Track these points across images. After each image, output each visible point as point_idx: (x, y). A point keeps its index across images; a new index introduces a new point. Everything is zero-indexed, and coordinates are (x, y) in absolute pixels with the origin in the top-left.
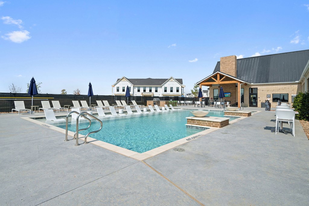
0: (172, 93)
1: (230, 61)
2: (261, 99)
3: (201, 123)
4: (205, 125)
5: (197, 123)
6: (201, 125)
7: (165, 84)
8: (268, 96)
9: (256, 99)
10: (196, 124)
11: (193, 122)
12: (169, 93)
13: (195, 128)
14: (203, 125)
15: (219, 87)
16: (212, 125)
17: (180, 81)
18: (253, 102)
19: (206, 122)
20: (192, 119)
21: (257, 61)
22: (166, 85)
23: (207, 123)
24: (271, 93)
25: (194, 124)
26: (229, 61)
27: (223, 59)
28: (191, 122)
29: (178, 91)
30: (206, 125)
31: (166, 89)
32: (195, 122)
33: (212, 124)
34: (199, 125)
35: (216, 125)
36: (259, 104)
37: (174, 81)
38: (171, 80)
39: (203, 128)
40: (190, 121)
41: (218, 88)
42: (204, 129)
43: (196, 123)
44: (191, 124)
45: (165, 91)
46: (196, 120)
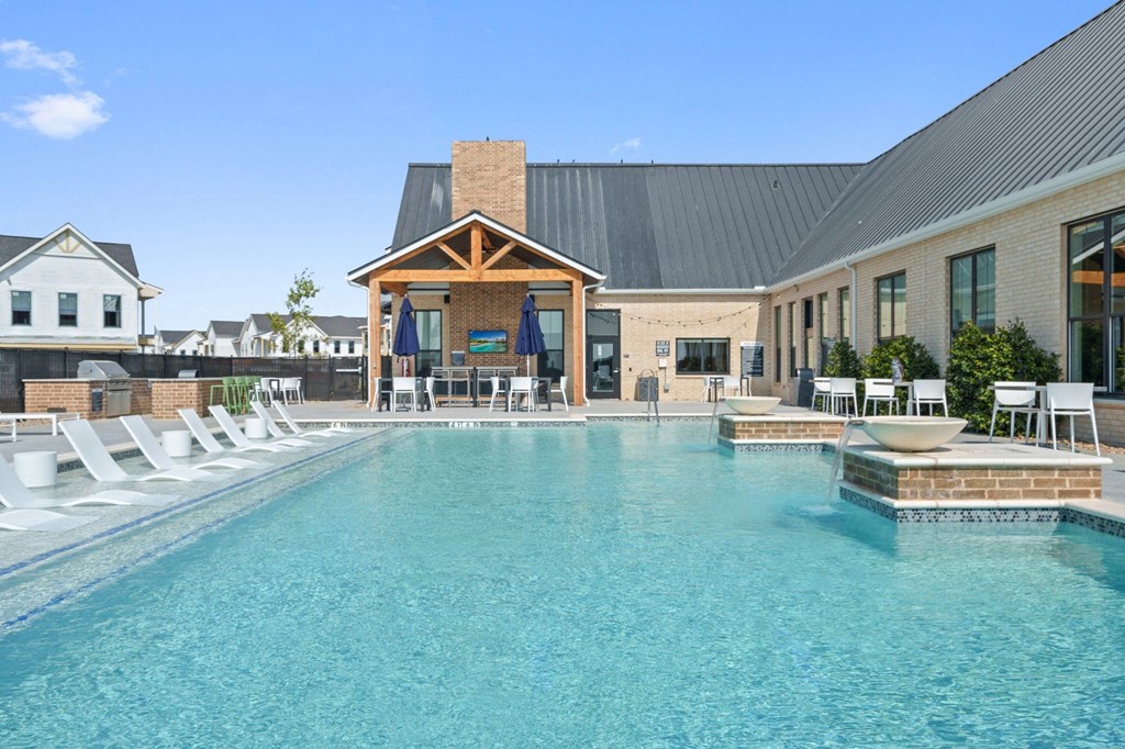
0: (69, 331)
1: (504, 171)
2: (637, 360)
3: (991, 483)
4: (1014, 496)
5: (969, 484)
6: (992, 496)
7: (15, 268)
8: (661, 351)
9: (612, 363)
10: (962, 495)
11: (938, 486)
13: (958, 516)
14: (1003, 495)
15: (447, 299)
16: (1056, 489)
17: (122, 256)
18: (604, 379)
19: (1025, 475)
20: (935, 468)
21: (595, 184)
22: (20, 281)
23: (1026, 482)
24: (671, 335)
25: (947, 496)
26: (497, 167)
27: (465, 150)
28: (925, 485)
29: (112, 319)
30: (1021, 490)
32: (952, 485)
33: (1060, 482)
34: (981, 495)
35: (1078, 483)
36: (628, 385)
37: (82, 250)
38: (63, 244)
39: (1005, 510)
40: (920, 476)
41: (441, 304)
42: (1010, 515)
43: (963, 488)
44: (925, 496)
45: (21, 317)
46: (960, 468)
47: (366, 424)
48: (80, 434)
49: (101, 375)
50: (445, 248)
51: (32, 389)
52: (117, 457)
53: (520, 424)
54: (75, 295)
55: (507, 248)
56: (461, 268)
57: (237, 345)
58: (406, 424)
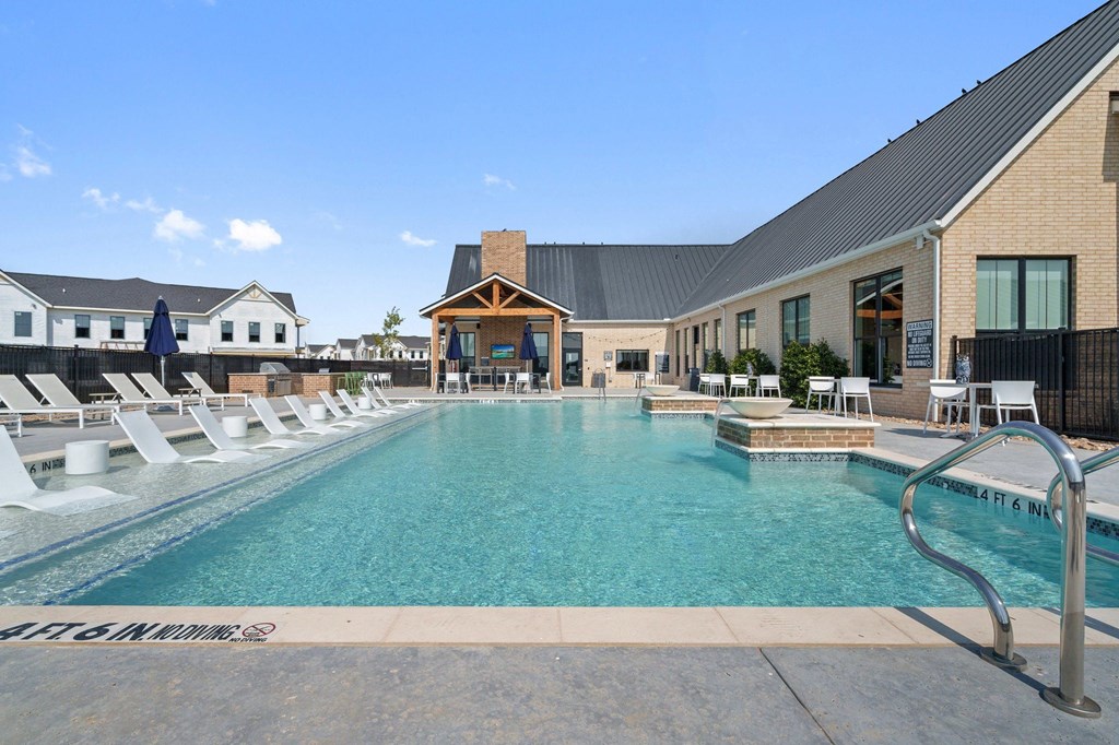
0: (255, 345)
1: (512, 249)
2: (593, 363)
3: (807, 438)
4: (821, 445)
5: (793, 438)
6: (808, 446)
7: (223, 308)
8: (607, 357)
9: (578, 364)
10: (789, 445)
11: (774, 439)
12: (241, 344)
13: (787, 458)
14: (814, 445)
15: (478, 326)
16: (847, 442)
17: (286, 300)
18: (573, 375)
19: (827, 433)
20: (773, 429)
21: (567, 257)
22: (227, 315)
23: (829, 437)
24: (613, 348)
25: (780, 446)
26: (509, 247)
27: (490, 236)
28: (767, 439)
29: (280, 338)
30: (825, 442)
31: (228, 331)
32: (783, 439)
33: (849, 437)
34: (801, 445)
35: (860, 438)
36: (587, 378)
37: (263, 297)
38: (252, 293)
39: (816, 454)
40: (764, 433)
41: (475, 329)
42: (818, 457)
43: (790, 440)
44: (766, 446)
45: (227, 337)
46: (788, 429)
47: (430, 401)
48: (260, 406)
49: (273, 371)
50: (477, 295)
51: (234, 379)
52: (283, 419)
53: (522, 401)
54: (258, 324)
55: (514, 295)
56: (487, 307)
57: (354, 354)
58: (454, 401)
